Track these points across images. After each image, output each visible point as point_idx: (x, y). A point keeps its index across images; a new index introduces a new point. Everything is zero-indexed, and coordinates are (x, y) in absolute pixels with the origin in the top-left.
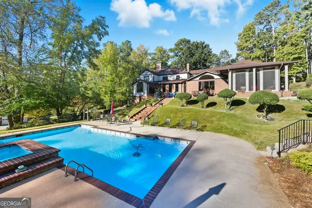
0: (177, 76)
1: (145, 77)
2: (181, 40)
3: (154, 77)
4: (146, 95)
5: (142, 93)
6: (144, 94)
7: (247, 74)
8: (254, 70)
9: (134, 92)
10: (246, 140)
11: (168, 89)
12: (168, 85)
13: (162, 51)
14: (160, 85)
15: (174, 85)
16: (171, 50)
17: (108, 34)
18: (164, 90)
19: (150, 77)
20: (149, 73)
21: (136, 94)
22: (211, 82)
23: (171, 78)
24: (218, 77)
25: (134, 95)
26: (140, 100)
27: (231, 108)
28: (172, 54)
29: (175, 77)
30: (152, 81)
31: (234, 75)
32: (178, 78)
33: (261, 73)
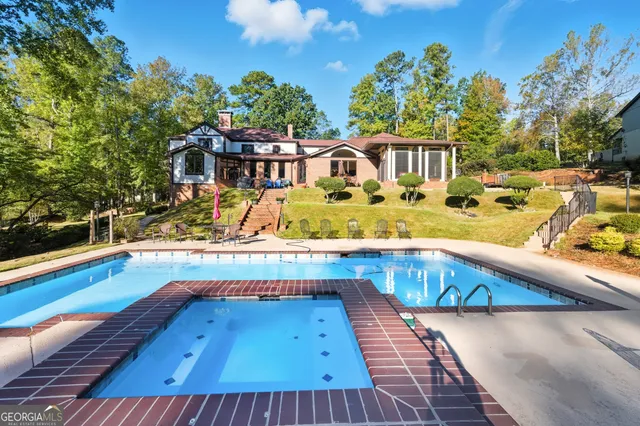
0: (274, 146)
1: (200, 140)
3: (225, 143)
4: (211, 181)
5: (202, 178)
6: (207, 179)
7: (410, 153)
8: (420, 148)
9: (177, 172)
11: (262, 170)
12: (262, 164)
14: (245, 160)
15: (276, 164)
18: (253, 172)
19: (215, 140)
20: (213, 132)
21: (182, 178)
22: (350, 162)
23: (263, 149)
24: (362, 155)
25: (176, 180)
26: (195, 194)
29: (270, 147)
31: (393, 153)
32: (276, 151)
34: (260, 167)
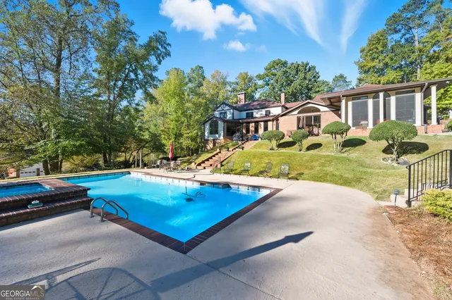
0: (266, 111)
1: (220, 113)
2: (274, 62)
3: (233, 114)
4: (222, 138)
5: (217, 136)
6: (219, 137)
7: (370, 102)
8: (381, 95)
9: (206, 134)
10: (361, 189)
11: (253, 129)
12: (253, 124)
13: (247, 79)
14: (243, 123)
15: (262, 123)
16: (259, 77)
17: (169, 55)
18: (248, 131)
19: (228, 113)
20: (227, 108)
21: (208, 137)
22: (315, 117)
23: (258, 114)
24: (327, 109)
25: (206, 138)
26: (214, 145)
27: (344, 150)
28: (260, 83)
29: (264, 112)
30: (231, 118)
31: (350, 103)
32: (268, 114)
33: (393, 99)
34: (252, 126)
